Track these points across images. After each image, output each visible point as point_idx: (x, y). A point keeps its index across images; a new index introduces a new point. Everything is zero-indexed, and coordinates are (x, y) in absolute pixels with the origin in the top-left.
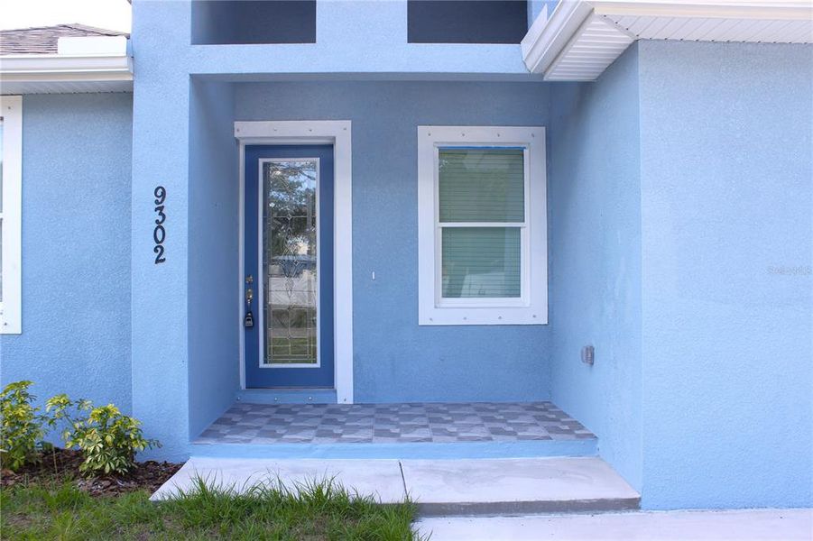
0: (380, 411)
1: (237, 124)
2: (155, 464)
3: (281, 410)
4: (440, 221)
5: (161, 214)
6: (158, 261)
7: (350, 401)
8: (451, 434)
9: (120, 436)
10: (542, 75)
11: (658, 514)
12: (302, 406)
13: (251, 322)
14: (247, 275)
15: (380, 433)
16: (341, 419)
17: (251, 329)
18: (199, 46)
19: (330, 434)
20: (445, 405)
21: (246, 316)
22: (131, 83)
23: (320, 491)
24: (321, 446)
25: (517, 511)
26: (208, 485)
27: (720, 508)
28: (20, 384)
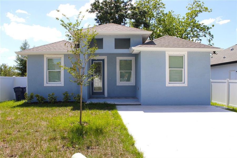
4: (120, 70)
8: (120, 99)
12: (100, 97)
16: (106, 98)
21: (92, 84)
24: (104, 100)
25: (127, 105)
27: (151, 105)
28: (67, 92)
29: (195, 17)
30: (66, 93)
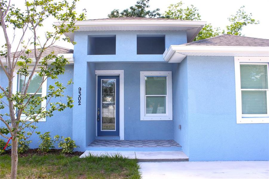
0: (131, 141)
1: (96, 71)
2: (78, 152)
3: (106, 141)
4: (146, 95)
5: (80, 94)
6: (79, 105)
7: (123, 139)
8: (147, 146)
9: (71, 145)
10: (168, 62)
11: (193, 162)
12: (111, 140)
13: (99, 120)
14: (98, 108)
15: (130, 146)
16: (121, 143)
17: (99, 121)
18: (89, 55)
19: (119, 146)
20: (147, 140)
21: (98, 118)
22: (74, 64)
23: (116, 156)
24: (116, 148)
25: (160, 161)
26: (92, 155)
27: (207, 161)
28: (48, 133)
29: (238, 31)
30: (47, 135)
